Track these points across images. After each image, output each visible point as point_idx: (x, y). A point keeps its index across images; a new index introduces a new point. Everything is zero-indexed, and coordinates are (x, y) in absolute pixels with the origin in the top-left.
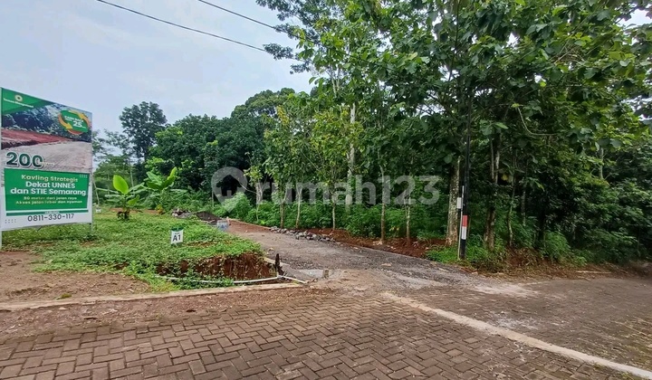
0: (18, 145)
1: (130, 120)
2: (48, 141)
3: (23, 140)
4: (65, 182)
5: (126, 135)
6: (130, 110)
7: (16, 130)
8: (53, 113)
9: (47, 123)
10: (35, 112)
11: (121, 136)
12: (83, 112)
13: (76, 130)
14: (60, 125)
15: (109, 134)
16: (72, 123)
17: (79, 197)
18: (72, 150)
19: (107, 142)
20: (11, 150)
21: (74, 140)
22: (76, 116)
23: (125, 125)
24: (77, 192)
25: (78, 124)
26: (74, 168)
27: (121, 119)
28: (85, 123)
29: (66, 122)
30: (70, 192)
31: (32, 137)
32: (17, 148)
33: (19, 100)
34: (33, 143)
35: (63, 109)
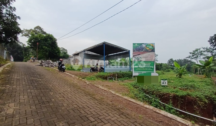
0: (136, 55)
1: (213, 41)
2: (143, 53)
3: (137, 54)
4: (147, 64)
5: (212, 47)
6: (212, 37)
7: (136, 52)
8: (144, 46)
9: (143, 49)
10: (140, 47)
11: (210, 48)
12: (152, 44)
13: (150, 49)
14: (146, 49)
15: (204, 48)
16: (149, 47)
17: (151, 68)
18: (149, 55)
19: (204, 51)
20: (135, 57)
21: (149, 52)
22: (150, 45)
23: (211, 43)
24: (151, 67)
25: (151, 47)
26: (150, 60)
27: (209, 41)
28: (153, 46)
29: (147, 47)
30: (148, 67)
31: (139, 53)
32: (136, 56)
33: (136, 45)
34: (139, 54)
35: (146, 44)
